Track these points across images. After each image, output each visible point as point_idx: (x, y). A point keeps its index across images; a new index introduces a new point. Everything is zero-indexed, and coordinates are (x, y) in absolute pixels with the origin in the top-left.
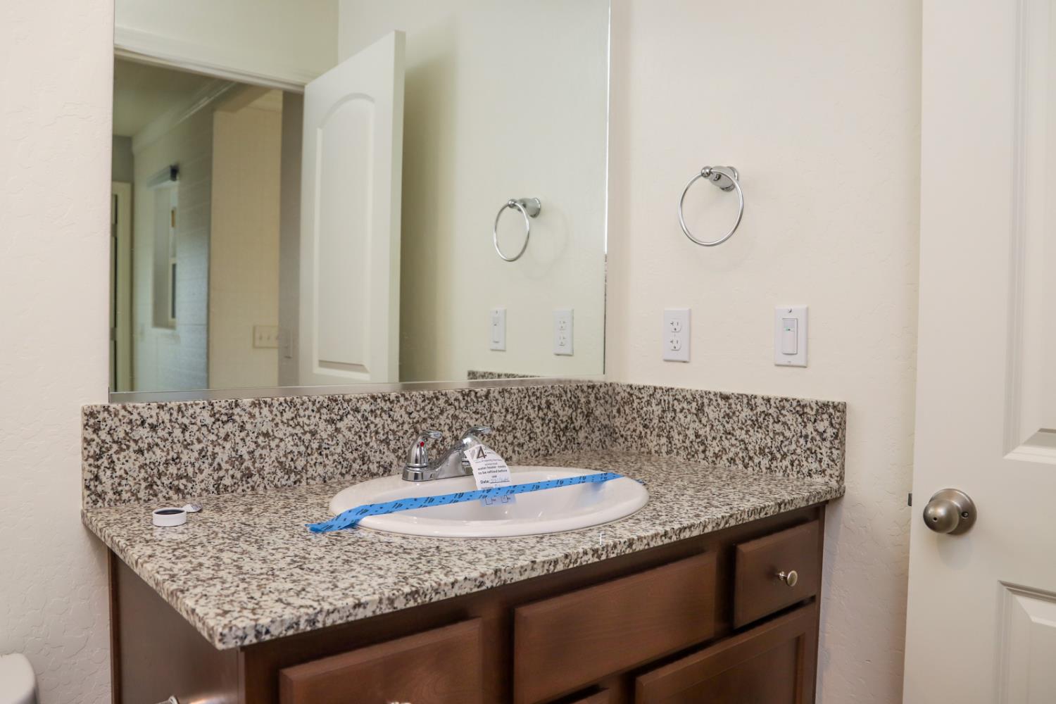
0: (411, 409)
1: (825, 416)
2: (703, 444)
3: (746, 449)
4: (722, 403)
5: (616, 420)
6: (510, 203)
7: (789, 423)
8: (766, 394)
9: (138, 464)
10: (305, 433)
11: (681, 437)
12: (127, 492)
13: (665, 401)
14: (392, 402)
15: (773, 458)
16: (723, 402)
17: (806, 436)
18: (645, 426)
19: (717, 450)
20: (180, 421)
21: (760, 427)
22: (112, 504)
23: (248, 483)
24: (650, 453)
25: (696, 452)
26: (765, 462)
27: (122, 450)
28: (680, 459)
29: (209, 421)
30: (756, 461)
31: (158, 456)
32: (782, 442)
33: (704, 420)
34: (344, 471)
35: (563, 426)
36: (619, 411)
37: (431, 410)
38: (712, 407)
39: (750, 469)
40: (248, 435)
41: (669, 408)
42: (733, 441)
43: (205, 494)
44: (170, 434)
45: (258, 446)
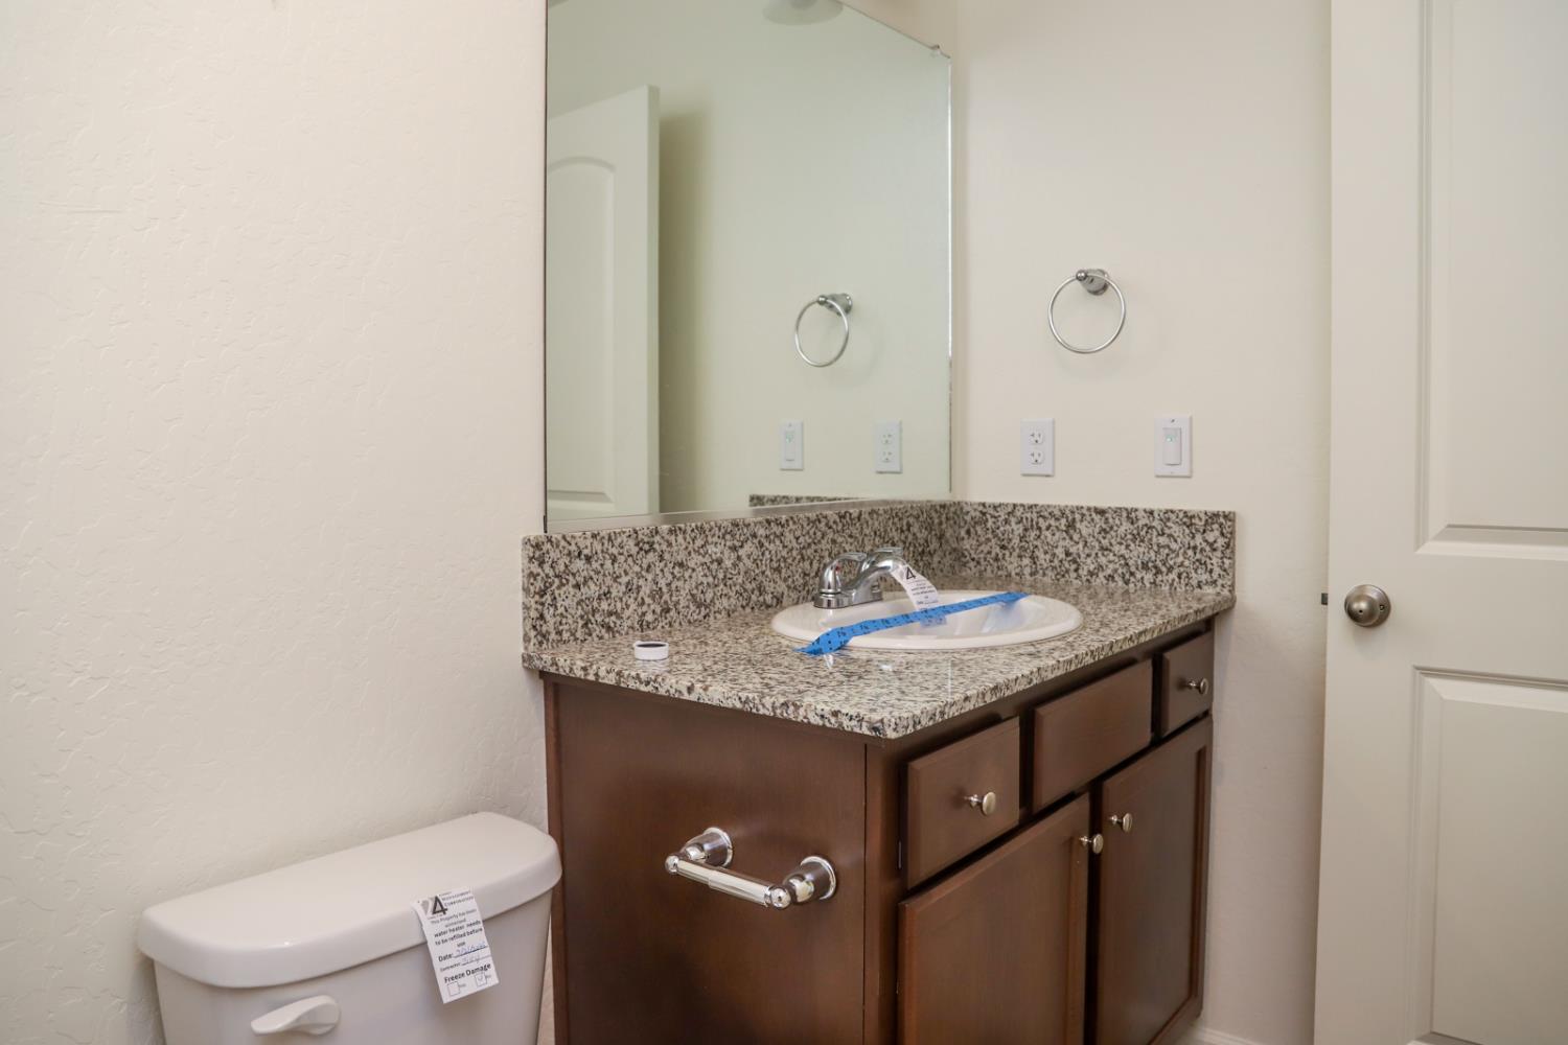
0: (798, 533)
1: (1216, 526)
2: (1075, 561)
3: (1127, 564)
4: (1097, 518)
5: (965, 542)
6: (821, 299)
7: (1176, 535)
8: (1149, 506)
9: (576, 600)
10: (712, 562)
11: (1048, 557)
12: (567, 631)
13: (1027, 519)
14: (783, 526)
15: (1158, 572)
16: (1099, 516)
17: (1195, 548)
18: (1003, 547)
19: (1092, 567)
20: (610, 552)
21: (1142, 541)
22: (555, 645)
23: (666, 618)
24: (1009, 575)
25: (1067, 571)
26: (1149, 577)
27: (563, 585)
28: (1047, 580)
29: (634, 550)
30: (1139, 576)
31: (593, 591)
32: (1168, 555)
33: (1076, 537)
34: (744, 604)
35: (920, 549)
36: (968, 532)
37: (815, 534)
38: (1085, 523)
39: (1131, 585)
40: (666, 565)
41: (1032, 526)
42: (1111, 557)
43: (631, 632)
44: (602, 565)
45: (674, 577)
